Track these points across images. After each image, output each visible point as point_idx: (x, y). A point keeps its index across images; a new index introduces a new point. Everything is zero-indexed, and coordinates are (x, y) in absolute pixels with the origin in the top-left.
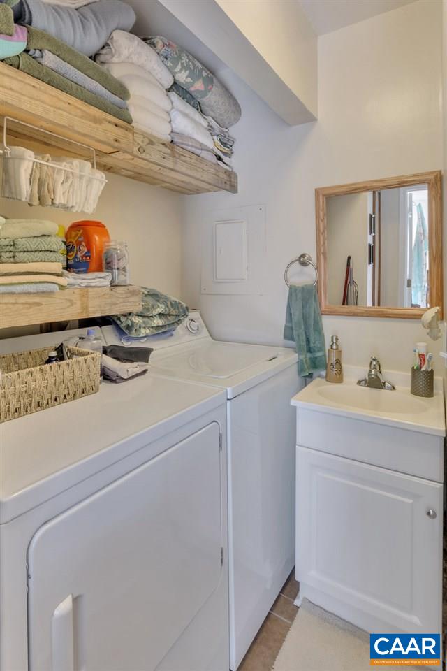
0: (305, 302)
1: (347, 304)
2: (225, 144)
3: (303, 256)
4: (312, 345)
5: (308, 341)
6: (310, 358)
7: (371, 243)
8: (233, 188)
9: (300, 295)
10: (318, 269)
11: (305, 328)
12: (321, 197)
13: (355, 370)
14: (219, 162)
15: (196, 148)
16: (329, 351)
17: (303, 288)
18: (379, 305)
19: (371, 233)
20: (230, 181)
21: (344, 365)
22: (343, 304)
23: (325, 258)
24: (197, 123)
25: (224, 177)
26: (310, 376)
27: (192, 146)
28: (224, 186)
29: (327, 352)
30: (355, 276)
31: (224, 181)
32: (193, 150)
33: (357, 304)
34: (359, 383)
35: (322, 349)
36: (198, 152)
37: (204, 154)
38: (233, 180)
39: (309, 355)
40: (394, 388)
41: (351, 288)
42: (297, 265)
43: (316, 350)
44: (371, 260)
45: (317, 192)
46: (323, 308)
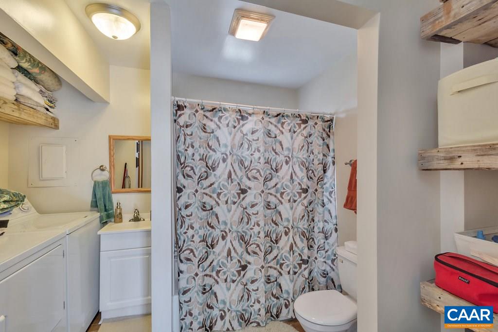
0: (104, 188)
1: (125, 188)
2: (51, 102)
3: (102, 166)
4: (107, 208)
5: (105, 206)
6: (106, 214)
7: (138, 157)
8: (56, 127)
9: (101, 185)
10: (110, 172)
11: (104, 201)
12: (112, 140)
13: (127, 216)
14: (48, 112)
15: (34, 105)
16: (116, 210)
17: (102, 182)
18: (142, 187)
19: (137, 152)
20: (55, 123)
21: (123, 215)
22: (123, 188)
23: (114, 168)
24: (33, 90)
25: (51, 121)
26: (106, 223)
27: (31, 104)
28: (50, 126)
29: (115, 211)
30: (129, 173)
31: (51, 123)
32: (32, 106)
33: (130, 187)
34: (130, 221)
35: (112, 209)
36: (35, 107)
37: (38, 108)
38: (56, 122)
39: (105, 213)
40: (144, 220)
41: (127, 180)
42: (99, 171)
43: (109, 209)
44: (138, 165)
45: (110, 137)
46: (113, 190)
